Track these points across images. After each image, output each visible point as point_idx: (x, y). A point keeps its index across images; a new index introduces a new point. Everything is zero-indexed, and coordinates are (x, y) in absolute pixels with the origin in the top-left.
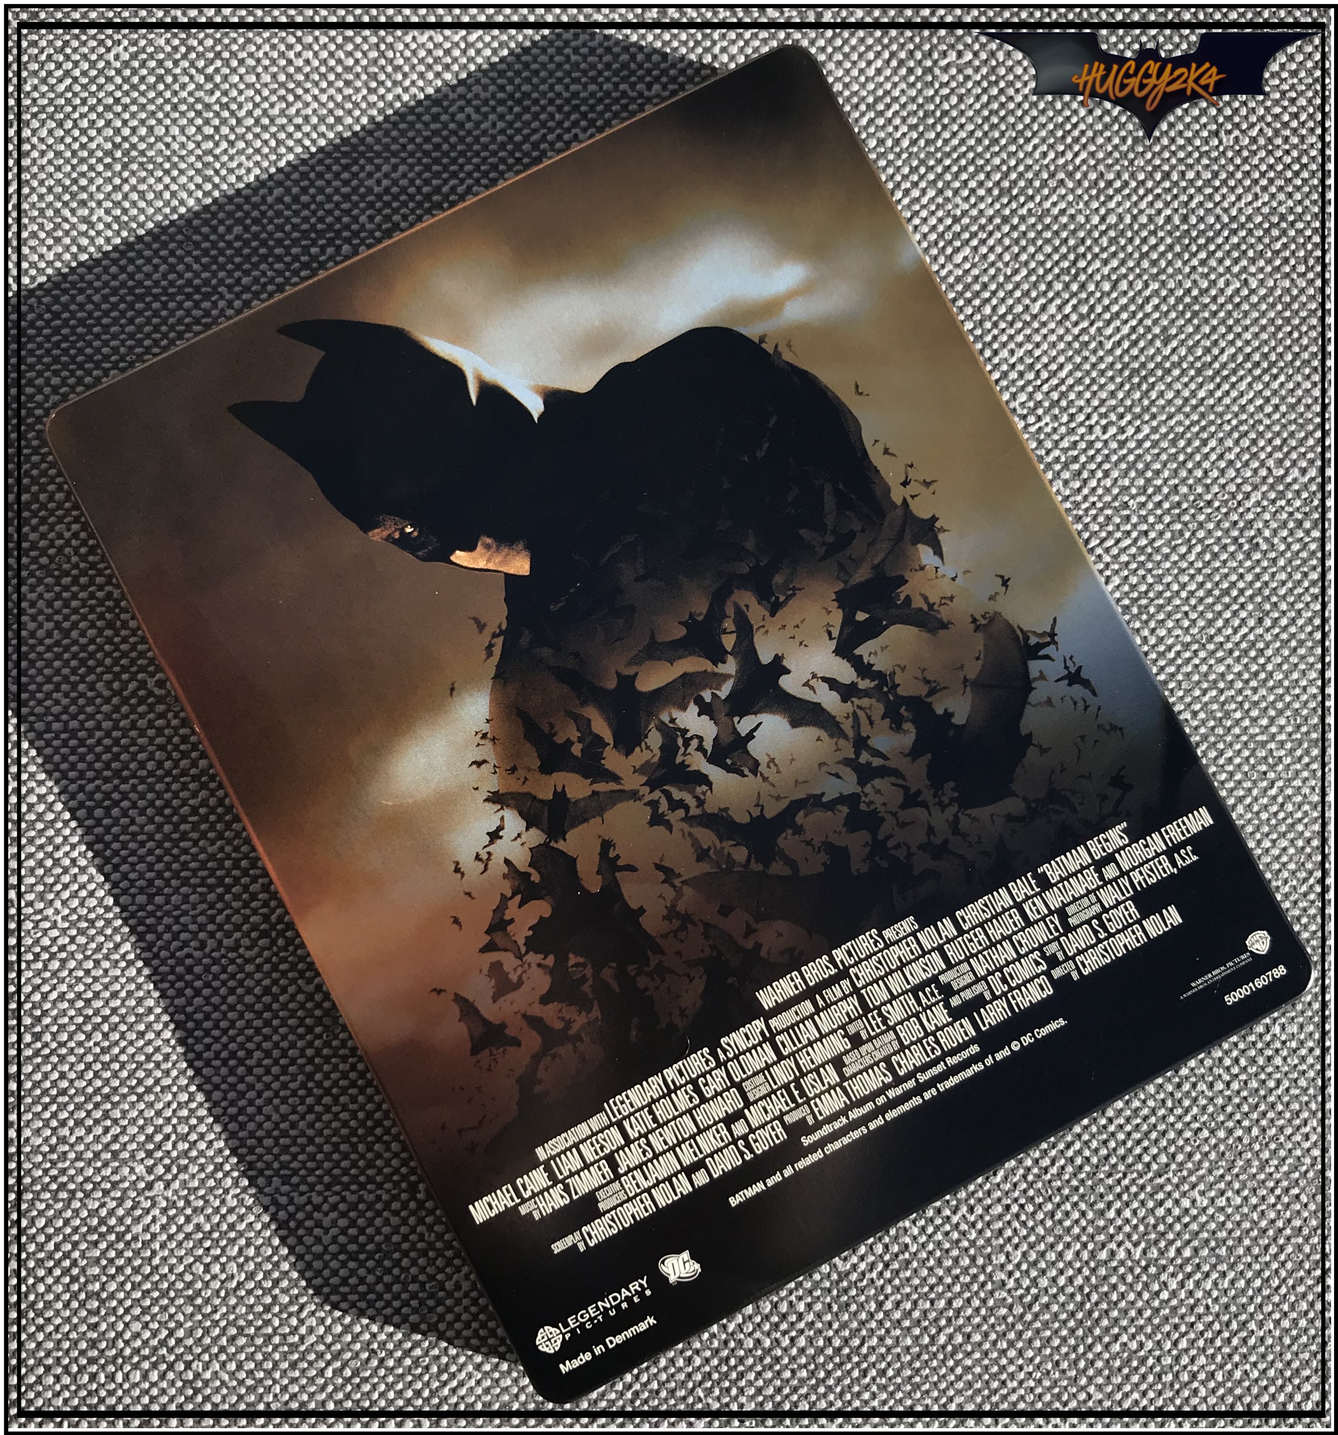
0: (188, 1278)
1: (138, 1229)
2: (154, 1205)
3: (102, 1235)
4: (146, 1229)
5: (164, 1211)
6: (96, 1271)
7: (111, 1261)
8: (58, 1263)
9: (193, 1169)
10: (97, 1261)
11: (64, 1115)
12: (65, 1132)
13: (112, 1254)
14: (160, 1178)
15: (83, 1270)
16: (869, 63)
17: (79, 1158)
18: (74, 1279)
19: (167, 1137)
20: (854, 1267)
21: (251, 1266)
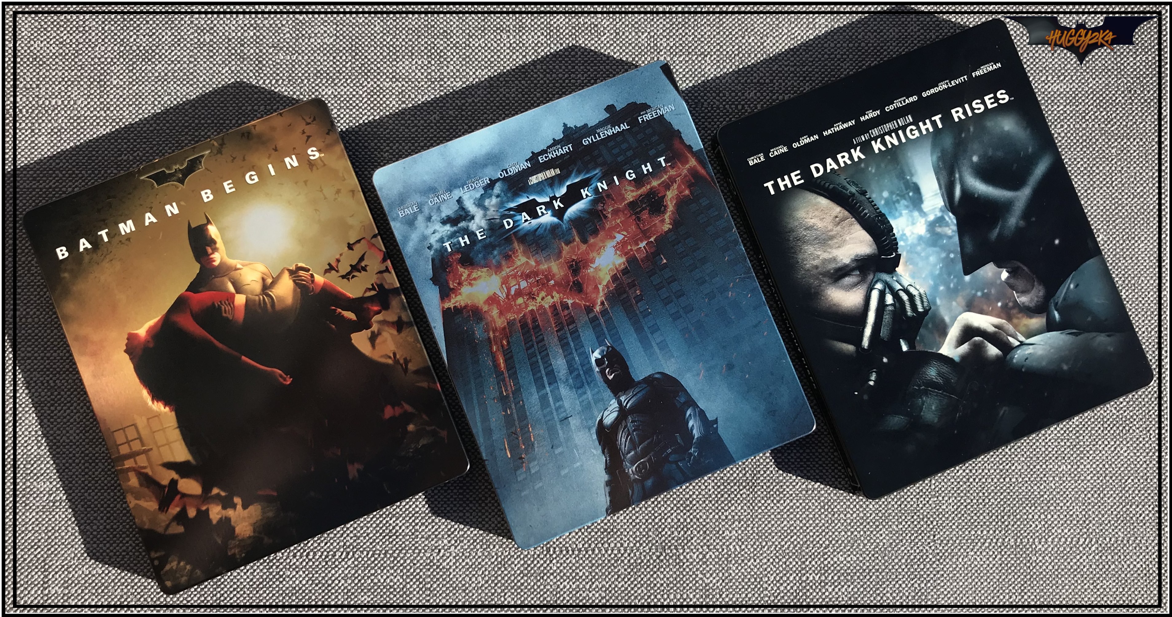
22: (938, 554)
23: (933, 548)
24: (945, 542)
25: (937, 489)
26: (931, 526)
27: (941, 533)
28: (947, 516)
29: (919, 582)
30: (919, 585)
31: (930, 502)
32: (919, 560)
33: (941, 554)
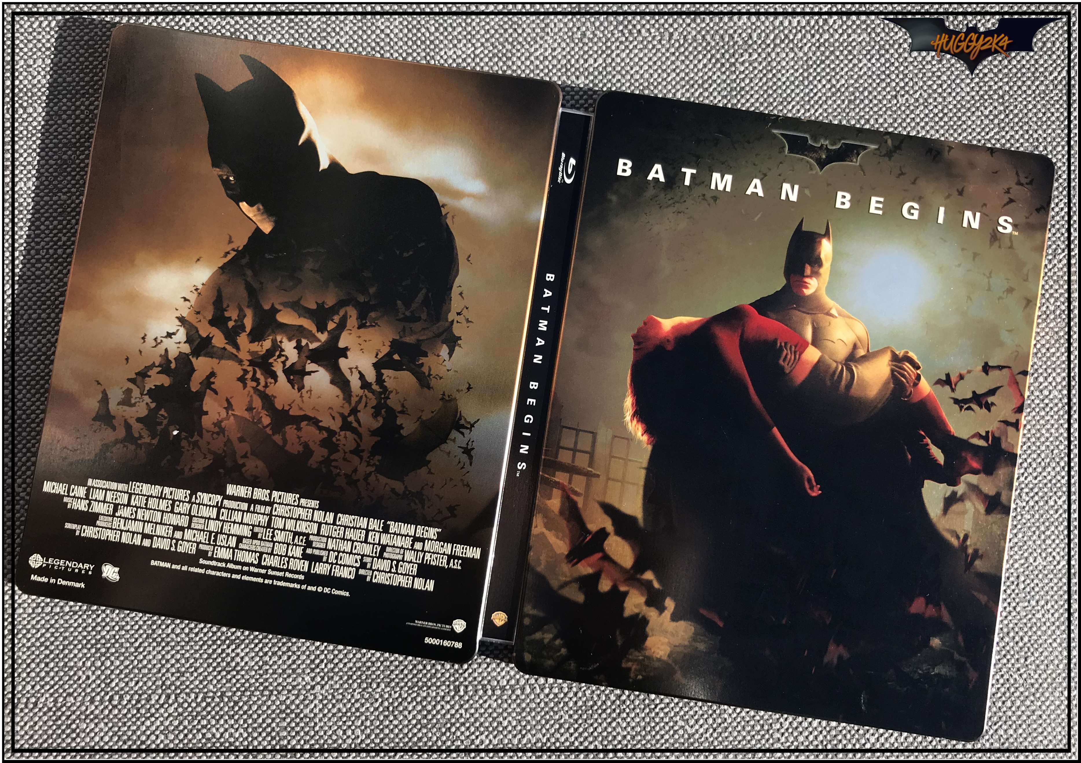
0: (334, 737)
1: (307, 711)
2: (315, 698)
3: (288, 715)
4: (311, 711)
5: (321, 701)
6: (285, 734)
7: (293, 728)
8: (264, 729)
9: (336, 678)
10: (285, 728)
11: (266, 649)
12: (267, 658)
13: (293, 725)
14: (318, 683)
15: (278, 733)
16: (700, 61)
17: (274, 672)
18: (273, 738)
19: (322, 661)
20: (697, 731)
21: (368, 731)
22: (1032, 685)
23: (1025, 676)
24: (1042, 667)
25: (1028, 589)
26: (1021, 644)
27: (1037, 655)
28: (1044, 628)
29: (1005, 727)
30: (1006, 731)
31: (1018, 609)
32: (1004, 694)
33: (1036, 686)
